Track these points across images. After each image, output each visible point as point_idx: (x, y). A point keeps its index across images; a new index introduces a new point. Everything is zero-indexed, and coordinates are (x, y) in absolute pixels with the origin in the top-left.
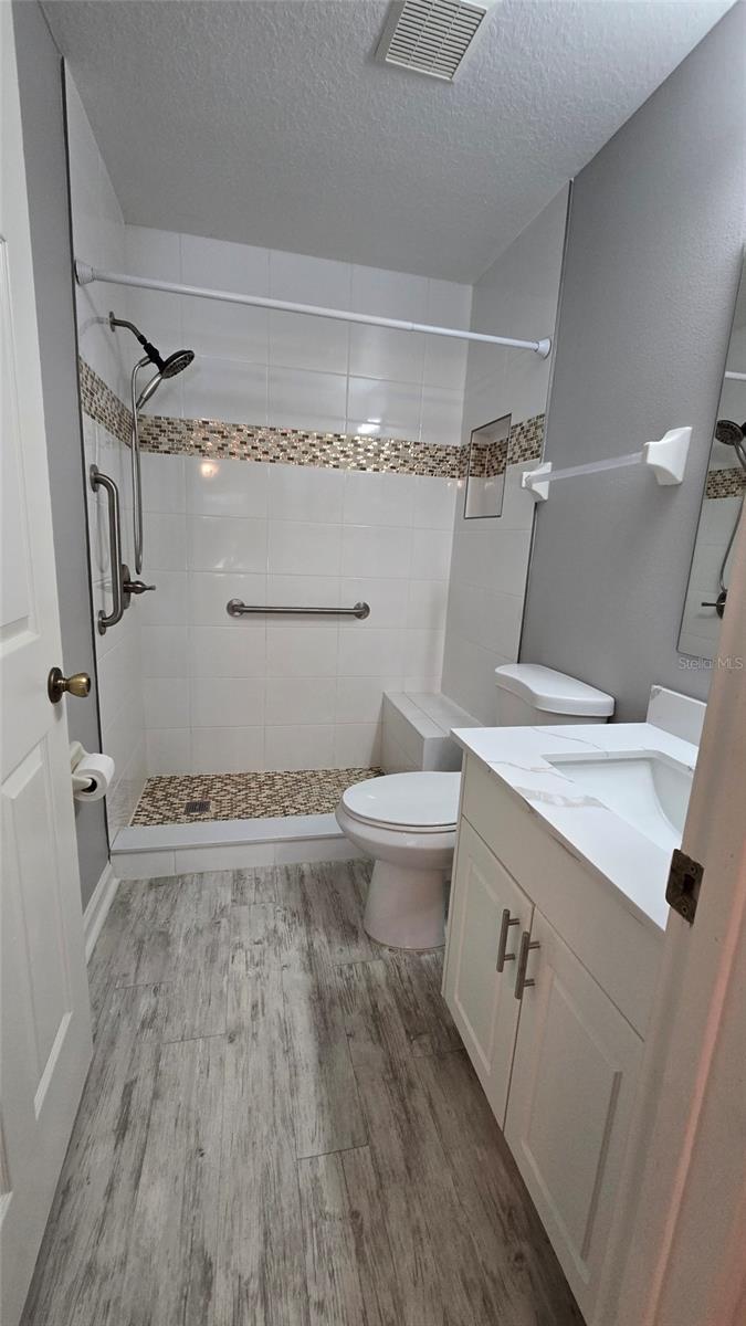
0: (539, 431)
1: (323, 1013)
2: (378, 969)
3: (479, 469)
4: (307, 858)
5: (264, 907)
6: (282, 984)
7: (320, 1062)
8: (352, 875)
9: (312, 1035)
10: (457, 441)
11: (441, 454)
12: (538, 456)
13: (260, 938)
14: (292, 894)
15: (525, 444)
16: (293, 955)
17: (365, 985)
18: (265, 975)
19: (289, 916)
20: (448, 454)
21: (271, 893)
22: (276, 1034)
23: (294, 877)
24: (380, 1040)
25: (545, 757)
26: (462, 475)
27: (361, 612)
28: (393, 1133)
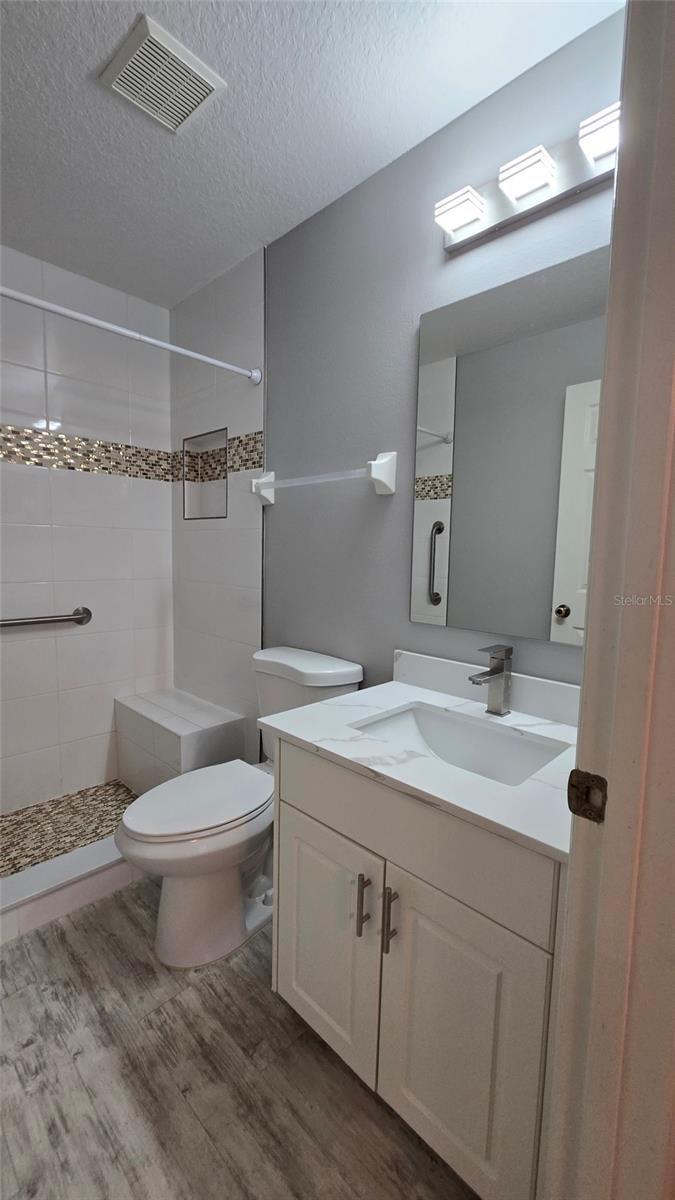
0: (259, 445)
1: (145, 1084)
2: (190, 998)
3: (193, 474)
4: (60, 911)
5: (21, 996)
6: (80, 1077)
7: (162, 1144)
8: (124, 907)
9: (140, 1121)
10: (167, 448)
11: (153, 459)
12: (260, 466)
13: (30, 1035)
14: (56, 961)
15: (245, 456)
16: (82, 1034)
17: (183, 1025)
18: (52, 1080)
19: (61, 988)
20: (160, 459)
21: (26, 972)
22: (93, 1147)
23: (52, 939)
24: (219, 1075)
25: (350, 725)
26: (176, 478)
27: (83, 617)
28: (269, 1167)
